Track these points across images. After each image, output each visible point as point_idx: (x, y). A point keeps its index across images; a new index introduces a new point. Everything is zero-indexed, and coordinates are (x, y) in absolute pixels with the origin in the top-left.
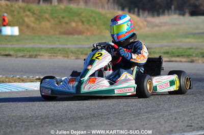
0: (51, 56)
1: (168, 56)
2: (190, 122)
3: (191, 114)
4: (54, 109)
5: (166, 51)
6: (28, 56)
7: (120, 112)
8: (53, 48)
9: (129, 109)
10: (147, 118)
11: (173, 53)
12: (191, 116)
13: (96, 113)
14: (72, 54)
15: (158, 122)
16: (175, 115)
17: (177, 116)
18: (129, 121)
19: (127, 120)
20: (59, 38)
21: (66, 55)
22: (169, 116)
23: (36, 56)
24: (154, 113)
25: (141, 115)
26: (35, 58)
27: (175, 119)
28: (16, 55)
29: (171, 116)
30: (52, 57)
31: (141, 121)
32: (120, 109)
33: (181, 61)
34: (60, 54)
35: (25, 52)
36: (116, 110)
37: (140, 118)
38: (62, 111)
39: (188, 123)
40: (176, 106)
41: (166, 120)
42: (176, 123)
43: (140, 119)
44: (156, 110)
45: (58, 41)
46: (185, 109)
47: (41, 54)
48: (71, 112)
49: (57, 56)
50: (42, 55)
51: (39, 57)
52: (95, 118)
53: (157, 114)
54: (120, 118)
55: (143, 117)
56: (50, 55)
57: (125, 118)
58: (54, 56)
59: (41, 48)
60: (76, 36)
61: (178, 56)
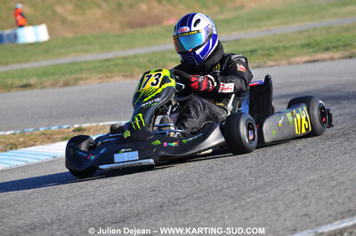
0: (101, 78)
1: (310, 50)
2: (331, 201)
3: (333, 183)
4: (93, 201)
5: (304, 42)
6: (62, 84)
7: (208, 193)
8: (107, 60)
9: (225, 186)
10: (254, 202)
11: (318, 44)
12: (333, 187)
13: (166, 201)
14: (138, 70)
15: (274, 209)
16: (305, 188)
17: (307, 190)
18: (222, 212)
19: (219, 210)
20: (118, 36)
21: (128, 73)
22: (293, 192)
23: (76, 82)
24: (268, 189)
25: (244, 196)
26: (74, 84)
27: (305, 198)
28: (42, 83)
29: (297, 193)
30: (105, 80)
31: (244, 211)
32: (210, 187)
33: (332, 59)
34: (119, 72)
35: (57, 77)
36: (202, 191)
37: (242, 203)
38: (108, 203)
39: (327, 203)
40: (309, 169)
41: (288, 202)
42: (305, 206)
43: (242, 206)
44: (272, 181)
45: (118, 43)
46: (324, 173)
47: (84, 76)
48: (123, 203)
49: (112, 77)
50: (86, 79)
51: (81, 82)
52: (163, 214)
53: (274, 190)
54: (208, 209)
55: (248, 200)
56: (100, 76)
57: (217, 208)
58: (107, 77)
59: (86, 62)
60: (148, 29)
61: (327, 49)
